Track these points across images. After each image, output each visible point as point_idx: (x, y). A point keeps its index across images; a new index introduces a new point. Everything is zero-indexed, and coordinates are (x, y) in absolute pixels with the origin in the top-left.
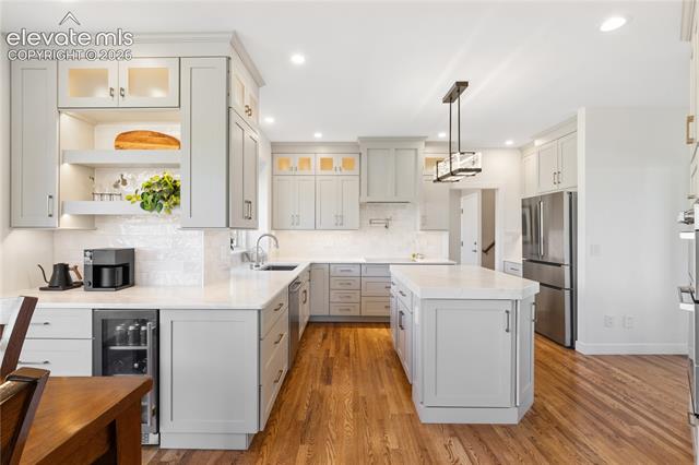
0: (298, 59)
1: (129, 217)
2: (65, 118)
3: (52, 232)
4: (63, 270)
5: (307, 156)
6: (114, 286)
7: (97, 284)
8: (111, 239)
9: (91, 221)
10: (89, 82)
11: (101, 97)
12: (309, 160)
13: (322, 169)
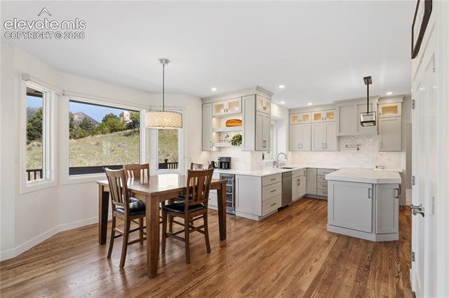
0: (282, 87)
1: (229, 147)
2: (214, 119)
3: (211, 152)
4: (213, 163)
5: (306, 114)
6: (225, 168)
7: (221, 167)
8: (225, 154)
9: (220, 148)
10: (219, 107)
11: (222, 112)
12: (308, 115)
13: (315, 119)
